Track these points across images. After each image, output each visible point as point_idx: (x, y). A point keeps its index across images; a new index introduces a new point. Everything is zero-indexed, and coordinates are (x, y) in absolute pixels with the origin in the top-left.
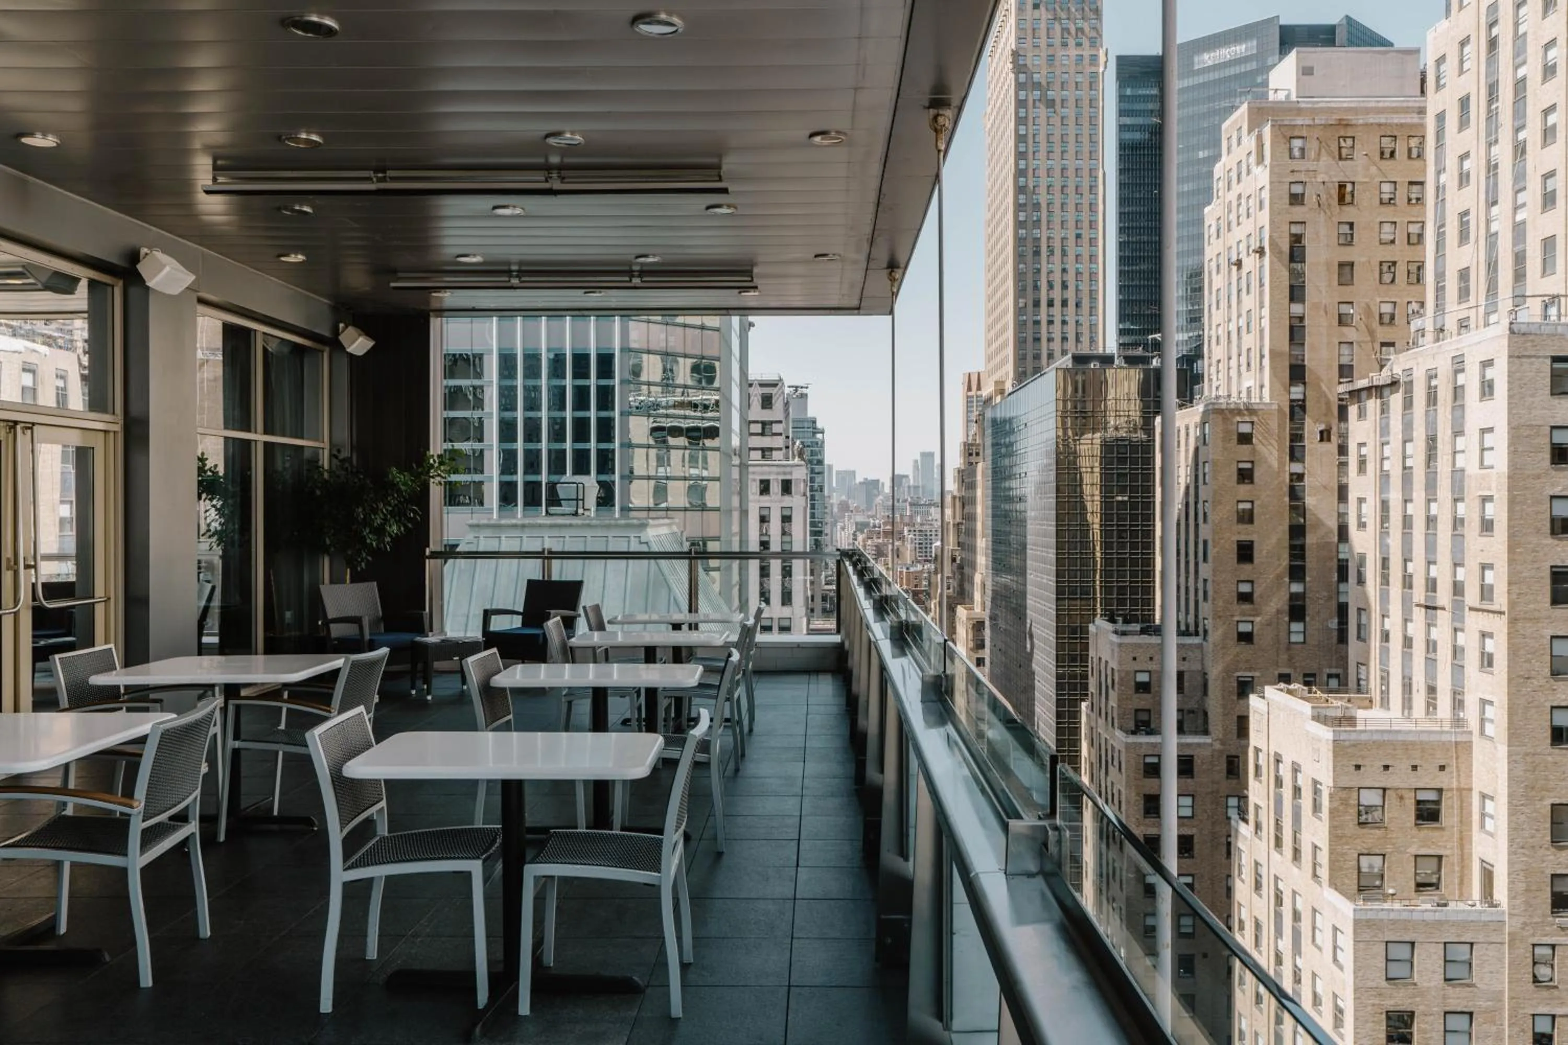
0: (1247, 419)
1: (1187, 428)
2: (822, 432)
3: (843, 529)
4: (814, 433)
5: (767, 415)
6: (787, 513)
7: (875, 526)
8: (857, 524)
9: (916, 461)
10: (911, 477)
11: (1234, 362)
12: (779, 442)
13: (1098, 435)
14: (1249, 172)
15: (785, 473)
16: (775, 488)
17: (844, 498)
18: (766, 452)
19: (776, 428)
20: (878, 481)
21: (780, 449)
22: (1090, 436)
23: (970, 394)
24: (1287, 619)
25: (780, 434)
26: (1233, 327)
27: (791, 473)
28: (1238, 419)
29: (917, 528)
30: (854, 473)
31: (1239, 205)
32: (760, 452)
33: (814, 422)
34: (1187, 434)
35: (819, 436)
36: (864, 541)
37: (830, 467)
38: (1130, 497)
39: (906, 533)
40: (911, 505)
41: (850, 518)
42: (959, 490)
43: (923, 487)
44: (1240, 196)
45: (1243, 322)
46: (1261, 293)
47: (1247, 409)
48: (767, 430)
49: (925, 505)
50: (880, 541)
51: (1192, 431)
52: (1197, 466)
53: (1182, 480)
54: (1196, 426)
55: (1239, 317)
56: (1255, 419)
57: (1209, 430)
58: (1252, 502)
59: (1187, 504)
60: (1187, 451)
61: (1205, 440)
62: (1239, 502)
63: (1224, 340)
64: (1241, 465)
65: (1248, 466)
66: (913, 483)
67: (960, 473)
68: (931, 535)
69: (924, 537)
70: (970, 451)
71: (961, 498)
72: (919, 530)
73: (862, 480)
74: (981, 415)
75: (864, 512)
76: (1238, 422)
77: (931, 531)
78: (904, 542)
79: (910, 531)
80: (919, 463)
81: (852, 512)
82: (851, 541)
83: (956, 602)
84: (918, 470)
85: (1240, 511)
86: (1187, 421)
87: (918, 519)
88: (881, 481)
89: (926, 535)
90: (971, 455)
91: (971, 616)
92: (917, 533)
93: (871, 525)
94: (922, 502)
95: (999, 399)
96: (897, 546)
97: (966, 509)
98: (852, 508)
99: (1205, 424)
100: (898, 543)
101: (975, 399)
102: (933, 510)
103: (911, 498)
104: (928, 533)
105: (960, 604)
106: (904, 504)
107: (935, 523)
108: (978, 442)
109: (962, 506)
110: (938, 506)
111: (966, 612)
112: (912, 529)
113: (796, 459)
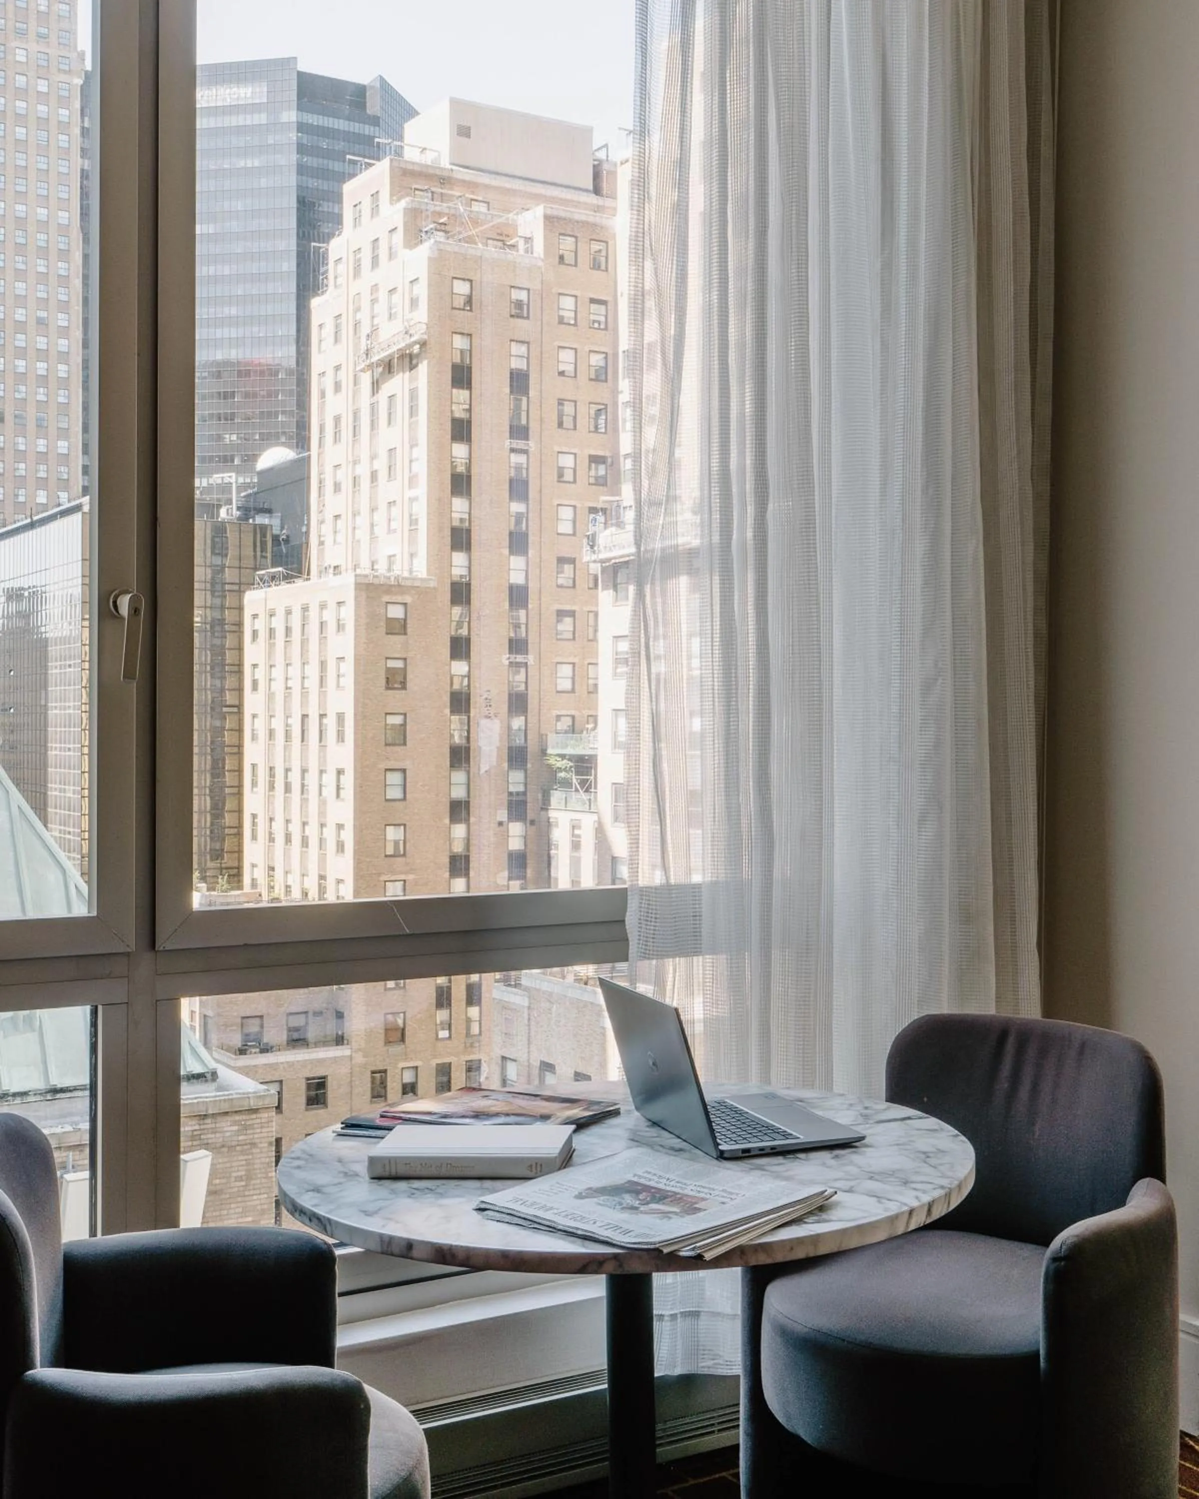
0: (399, 599)
1: (305, 609)
11: (363, 521)
14: (391, 256)
24: (447, 874)
26: (363, 471)
28: (386, 598)
31: (374, 301)
34: (304, 618)
44: (375, 288)
45: (381, 464)
46: (412, 427)
47: (399, 585)
51: (313, 614)
52: (323, 664)
53: (295, 684)
54: (323, 606)
55: (373, 457)
56: (408, 599)
57: (348, 613)
58: (405, 715)
59: (305, 717)
60: (304, 642)
61: (340, 627)
62: (387, 714)
63: (346, 485)
64: (391, 664)
65: (399, 664)
76: (387, 603)
85: (387, 728)
86: (304, 599)
99: (340, 604)
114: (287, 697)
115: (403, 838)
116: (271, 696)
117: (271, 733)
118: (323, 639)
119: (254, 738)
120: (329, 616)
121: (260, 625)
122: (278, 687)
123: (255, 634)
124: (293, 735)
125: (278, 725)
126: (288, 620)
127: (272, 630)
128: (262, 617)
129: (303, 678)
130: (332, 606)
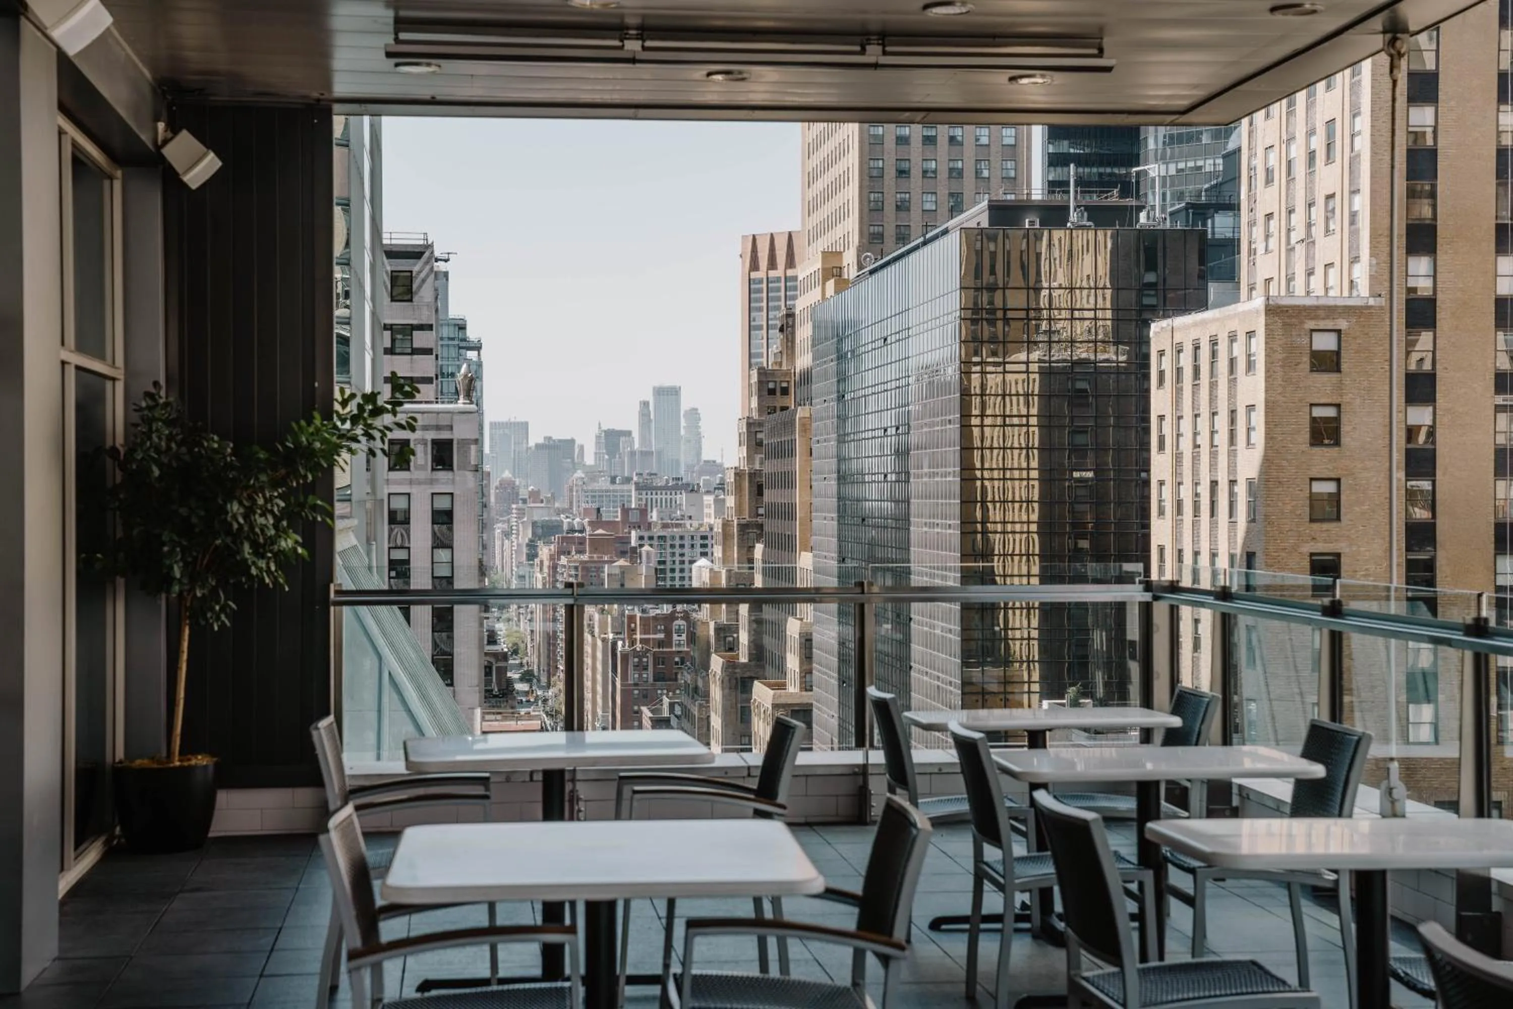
0: (1329, 325)
1: (1214, 343)
2: (478, 348)
3: (507, 534)
4: (466, 350)
5: (402, 316)
6: (443, 504)
7: (572, 530)
8: (534, 524)
9: (645, 404)
10: (636, 435)
11: (1298, 219)
12: (425, 366)
13: (1035, 356)
15: (438, 428)
16: (422, 457)
17: (507, 474)
19: (421, 339)
20: (572, 441)
22: (1023, 356)
23: (754, 275)
24: (1402, 698)
25: (429, 352)
26: (1298, 152)
27: (451, 428)
28: (1311, 324)
29: (657, 531)
30: (524, 426)
33: (462, 328)
34: (1214, 354)
36: (552, 558)
39: (634, 543)
40: (639, 488)
41: (521, 513)
42: (750, 458)
43: (659, 453)
45: (1318, 143)
46: (1355, 89)
49: (666, 488)
50: (585, 557)
51: (1222, 348)
52: (1233, 412)
53: (1204, 440)
54: (1232, 338)
55: (1311, 133)
56: (1343, 324)
57: (1259, 346)
58: (1338, 480)
59: (1214, 484)
60: (1213, 386)
61: (1250, 366)
62: (1312, 479)
63: (1280, 176)
64: (1318, 412)
65: (1331, 412)
66: (636, 446)
67: (752, 427)
68: (682, 546)
69: (669, 550)
70: (771, 385)
71: (753, 475)
72: (659, 537)
73: (541, 441)
74: (790, 315)
75: (548, 501)
76: (1312, 330)
77: (682, 538)
78: (633, 561)
79: (641, 538)
80: (651, 408)
81: (524, 501)
82: (524, 558)
83: (748, 674)
84: (650, 421)
85: (1314, 499)
86: (1212, 330)
87: (654, 516)
88: (578, 442)
89: (672, 546)
90: (772, 392)
91: (782, 701)
92: (655, 542)
93: (565, 527)
94: (661, 483)
95: (831, 284)
96: (621, 567)
97: (769, 496)
98: (523, 493)
99: (1250, 334)
100: (622, 562)
101: (764, 286)
102: (682, 498)
103: (638, 474)
104: (677, 542)
105: (757, 678)
106: (625, 487)
107: (688, 523)
108: (784, 367)
109: (759, 491)
110: (692, 489)
111: (772, 692)
112: (646, 534)
113: (461, 400)
114: (1196, 458)
116: (1178, 457)
117: (1179, 505)
118: (1232, 382)
119: (1161, 513)
120: (1239, 350)
121: (1167, 364)
122: (1186, 445)
123: (1161, 374)
124: (1202, 508)
125: (1186, 493)
126: (1196, 358)
127: (1179, 371)
128: (1168, 352)
129: (1213, 433)
130: (1241, 337)
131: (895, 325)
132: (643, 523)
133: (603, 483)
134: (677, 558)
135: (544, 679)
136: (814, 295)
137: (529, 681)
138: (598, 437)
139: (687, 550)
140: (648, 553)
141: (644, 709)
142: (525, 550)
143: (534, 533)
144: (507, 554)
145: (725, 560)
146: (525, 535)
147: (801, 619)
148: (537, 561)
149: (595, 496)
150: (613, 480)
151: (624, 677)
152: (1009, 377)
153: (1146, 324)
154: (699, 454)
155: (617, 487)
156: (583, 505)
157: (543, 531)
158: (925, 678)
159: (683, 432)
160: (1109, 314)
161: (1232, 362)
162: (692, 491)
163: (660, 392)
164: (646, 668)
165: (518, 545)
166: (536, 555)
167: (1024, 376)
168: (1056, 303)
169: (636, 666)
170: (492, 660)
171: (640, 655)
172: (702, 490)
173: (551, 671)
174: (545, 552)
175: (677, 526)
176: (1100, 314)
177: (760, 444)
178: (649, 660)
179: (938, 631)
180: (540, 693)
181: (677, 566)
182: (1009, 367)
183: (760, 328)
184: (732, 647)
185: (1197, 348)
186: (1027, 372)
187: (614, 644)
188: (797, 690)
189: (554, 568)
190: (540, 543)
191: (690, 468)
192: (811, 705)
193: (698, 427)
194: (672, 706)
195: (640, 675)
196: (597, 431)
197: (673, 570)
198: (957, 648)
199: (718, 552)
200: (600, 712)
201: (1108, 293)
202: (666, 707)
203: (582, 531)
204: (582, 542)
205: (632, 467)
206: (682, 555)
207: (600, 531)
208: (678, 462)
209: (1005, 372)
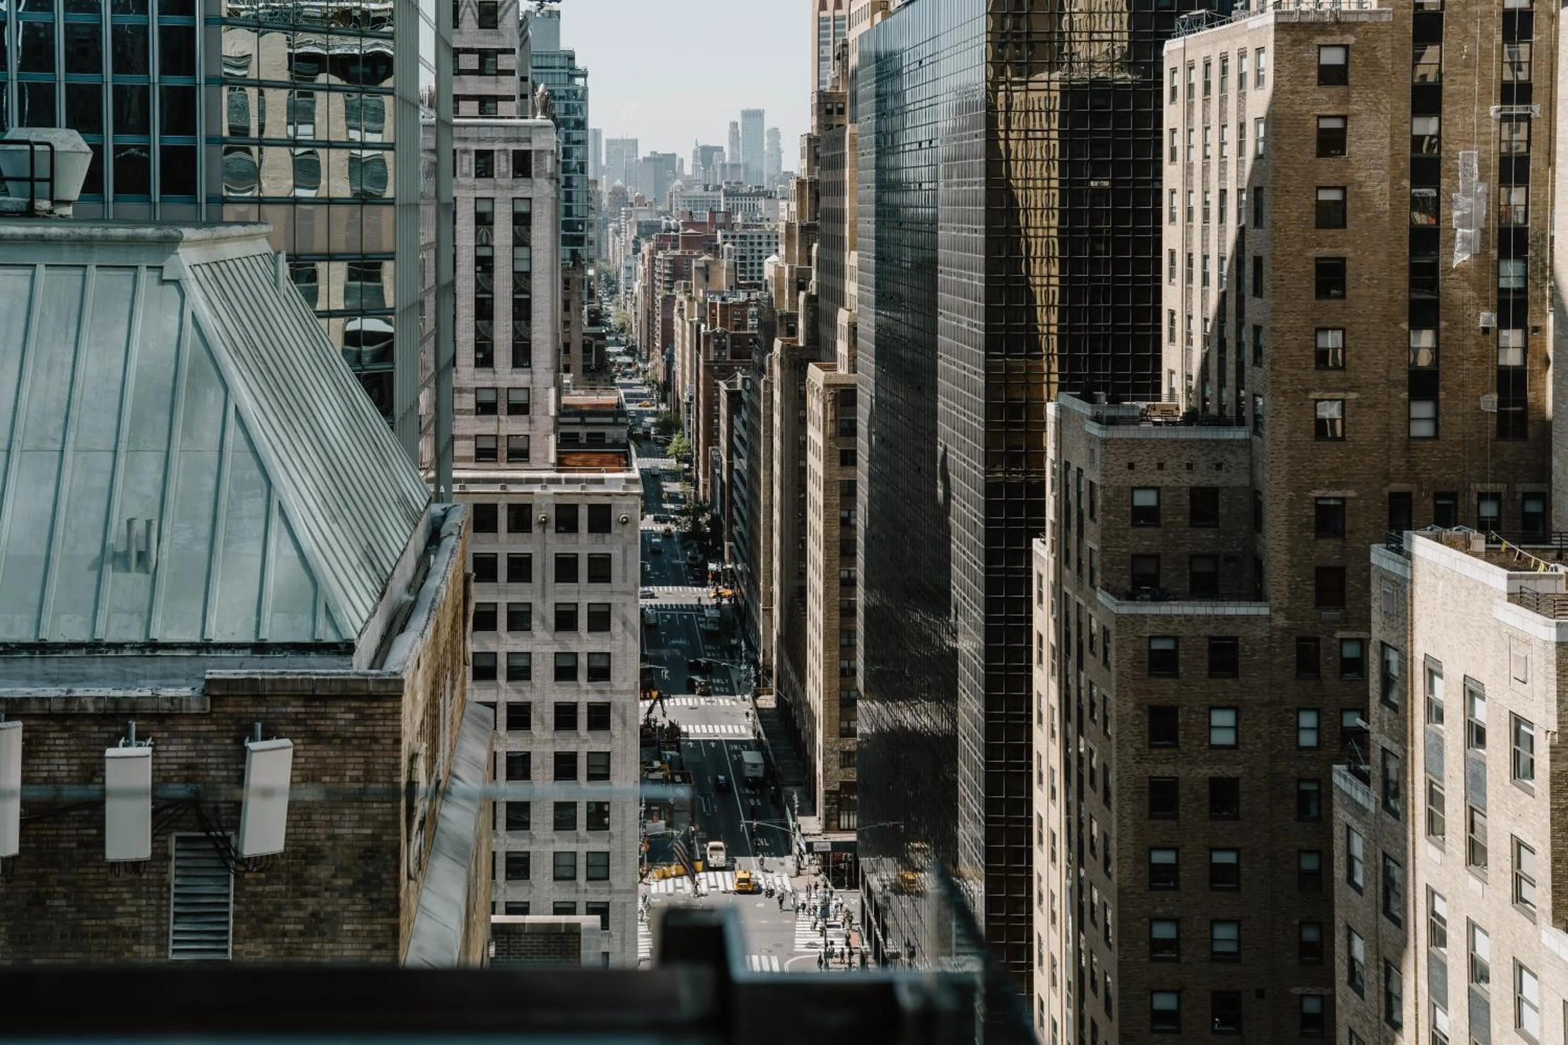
0: (1337, 39)
1: (1224, 60)
2: (584, 75)
3: (617, 232)
4: (571, 77)
5: (487, 41)
6: (522, 208)
7: (669, 229)
8: (639, 224)
9: (735, 125)
10: (727, 150)
12: (509, 85)
13: (1056, 75)
15: (518, 140)
16: (503, 165)
17: (618, 183)
18: (486, 104)
19: (505, 62)
20: (674, 155)
21: (511, 98)
22: (1044, 76)
23: (823, 14)
24: (1405, 395)
25: (511, 73)
27: (529, 140)
28: (1320, 40)
29: (738, 231)
30: (635, 142)
32: (476, 104)
33: (571, 57)
34: (1224, 70)
35: (579, 81)
36: (651, 252)
37: (597, 133)
38: (1114, 182)
39: (719, 240)
40: (727, 194)
41: (629, 215)
42: (810, 170)
43: (746, 166)
47: (1338, 22)
48: (489, 68)
49: (749, 195)
50: (678, 253)
51: (1232, 64)
52: (1242, 126)
53: (1213, 151)
54: (1242, 55)
56: (1350, 40)
57: (1268, 61)
58: (1343, 189)
59: (1223, 193)
60: (1223, 100)
61: (1259, 80)
62: (1319, 188)
64: (1325, 124)
65: (1337, 124)
66: (727, 159)
67: (812, 141)
68: (760, 244)
69: (749, 247)
70: (829, 106)
71: (814, 184)
72: (741, 237)
73: (648, 155)
74: (845, 45)
75: (651, 205)
76: (1320, 46)
77: (760, 237)
78: (716, 255)
79: (725, 237)
80: (740, 128)
81: (632, 205)
82: (631, 252)
83: (805, 357)
84: (738, 138)
85: (1321, 205)
86: (1223, 47)
87: (739, 218)
88: (679, 156)
89: (752, 244)
90: (830, 112)
91: (833, 381)
92: (738, 240)
93: (663, 227)
94: (745, 190)
95: (878, 17)
96: (706, 261)
97: (824, 202)
98: (632, 200)
99: (1260, 51)
100: (706, 257)
101: (831, 23)
102: (762, 203)
103: (728, 183)
104: (756, 240)
105: (813, 361)
106: (716, 194)
107: (766, 224)
108: (841, 91)
109: (816, 197)
110: (769, 195)
111: (823, 374)
112: (729, 234)
113: (539, 116)
114: (1205, 169)
115: (1341, 346)
116: (1189, 167)
117: (1190, 212)
118: (1242, 96)
119: (1172, 219)
120: (1248, 66)
121: (1179, 80)
122: (1196, 156)
123: (1174, 90)
124: (1211, 215)
125: (1196, 201)
126: (1206, 74)
127: (1191, 87)
128: (1180, 70)
129: (1222, 144)
130: (1251, 54)
131: (928, 49)
132: (728, 225)
133: (698, 190)
134: (756, 254)
135: (644, 353)
136: (865, 26)
137: (632, 355)
138: (695, 152)
139: (764, 247)
140: (729, 249)
141: (721, 383)
142: (631, 245)
143: (639, 232)
144: (617, 248)
145: (788, 258)
146: (631, 232)
147: (850, 310)
148: (640, 255)
149: (692, 201)
150: (706, 188)
151: (706, 356)
152: (1032, 95)
153: (1161, 46)
154: (779, 167)
155: (709, 193)
156: (681, 209)
157: (646, 230)
158: (954, 368)
159: (766, 148)
160: (1126, 36)
161: (1242, 77)
162: (770, 197)
163: (747, 114)
164: (724, 348)
165: (626, 241)
166: (639, 250)
167: (1045, 94)
168: (1076, 26)
169: (716, 347)
170: (591, 339)
171: (719, 336)
172: (778, 197)
173: (650, 347)
174: (646, 247)
175: (757, 227)
176: (1117, 36)
177: (817, 157)
178: (727, 341)
179: (965, 326)
180: (641, 365)
181: (756, 261)
182: (1031, 85)
183: (827, 59)
184: (792, 332)
185: (1207, 65)
186: (1049, 90)
187: (698, 327)
188: (846, 372)
189: (653, 261)
190: (642, 241)
191: (771, 178)
192: (855, 385)
193: (778, 144)
194: (744, 380)
195: (720, 354)
196: (694, 147)
197: (752, 264)
198: (981, 340)
199: (782, 249)
200: (687, 383)
201: (1125, 16)
202: (739, 381)
203: (677, 231)
204: (676, 239)
205: (723, 176)
206: (760, 251)
207: (691, 231)
208: (762, 175)
209: (1027, 90)
